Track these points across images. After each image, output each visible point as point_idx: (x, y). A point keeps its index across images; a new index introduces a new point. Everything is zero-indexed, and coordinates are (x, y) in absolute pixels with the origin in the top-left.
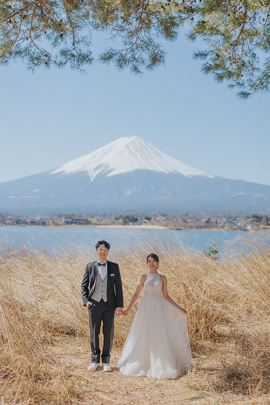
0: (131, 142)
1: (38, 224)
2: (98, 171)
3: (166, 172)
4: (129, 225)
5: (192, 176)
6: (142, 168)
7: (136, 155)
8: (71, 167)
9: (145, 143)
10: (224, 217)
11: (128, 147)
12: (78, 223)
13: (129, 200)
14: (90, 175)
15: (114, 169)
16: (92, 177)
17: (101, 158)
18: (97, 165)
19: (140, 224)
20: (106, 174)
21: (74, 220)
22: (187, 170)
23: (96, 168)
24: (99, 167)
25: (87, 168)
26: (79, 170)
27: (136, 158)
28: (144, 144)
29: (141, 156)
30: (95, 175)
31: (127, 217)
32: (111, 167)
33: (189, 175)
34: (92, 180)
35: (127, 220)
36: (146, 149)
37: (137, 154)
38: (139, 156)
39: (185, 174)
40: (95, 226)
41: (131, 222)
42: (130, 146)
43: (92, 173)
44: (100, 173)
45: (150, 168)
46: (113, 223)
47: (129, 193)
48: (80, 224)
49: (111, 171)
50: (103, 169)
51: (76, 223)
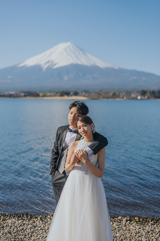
0: (68, 46)
3: (89, 65)
4: (64, 97)
5: (105, 68)
7: (71, 55)
10: (124, 92)
14: (43, 67)
15: (57, 63)
17: (50, 56)
18: (47, 61)
20: (53, 67)
25: (40, 63)
26: (36, 64)
29: (74, 55)
30: (46, 67)
34: (44, 70)
35: (63, 94)
39: (101, 66)
42: (67, 49)
44: (49, 66)
45: (80, 63)
47: (66, 78)
48: (33, 96)
50: (50, 63)
51: (30, 96)
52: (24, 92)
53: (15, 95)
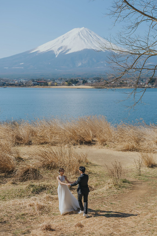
0: (81, 31)
1: (16, 86)
2: (60, 51)
4: (72, 86)
6: (88, 48)
8: (43, 48)
9: (90, 32)
11: (79, 34)
12: (40, 85)
14: (56, 53)
15: (71, 49)
16: (57, 55)
17: (62, 42)
18: (60, 47)
19: (79, 85)
20: (66, 52)
21: (39, 83)
23: (59, 49)
24: (61, 48)
25: (53, 49)
26: (49, 50)
27: (84, 42)
30: (58, 53)
31: (72, 81)
32: (68, 48)
34: (57, 56)
36: (91, 35)
37: (85, 39)
38: (86, 41)
40: (50, 87)
41: (74, 83)
42: (80, 34)
43: (57, 52)
44: (62, 52)
45: (93, 48)
46: (63, 85)
47: (80, 64)
48: (41, 85)
49: (68, 50)
50: (63, 49)
51: (38, 85)
52: (33, 81)
53: (24, 84)
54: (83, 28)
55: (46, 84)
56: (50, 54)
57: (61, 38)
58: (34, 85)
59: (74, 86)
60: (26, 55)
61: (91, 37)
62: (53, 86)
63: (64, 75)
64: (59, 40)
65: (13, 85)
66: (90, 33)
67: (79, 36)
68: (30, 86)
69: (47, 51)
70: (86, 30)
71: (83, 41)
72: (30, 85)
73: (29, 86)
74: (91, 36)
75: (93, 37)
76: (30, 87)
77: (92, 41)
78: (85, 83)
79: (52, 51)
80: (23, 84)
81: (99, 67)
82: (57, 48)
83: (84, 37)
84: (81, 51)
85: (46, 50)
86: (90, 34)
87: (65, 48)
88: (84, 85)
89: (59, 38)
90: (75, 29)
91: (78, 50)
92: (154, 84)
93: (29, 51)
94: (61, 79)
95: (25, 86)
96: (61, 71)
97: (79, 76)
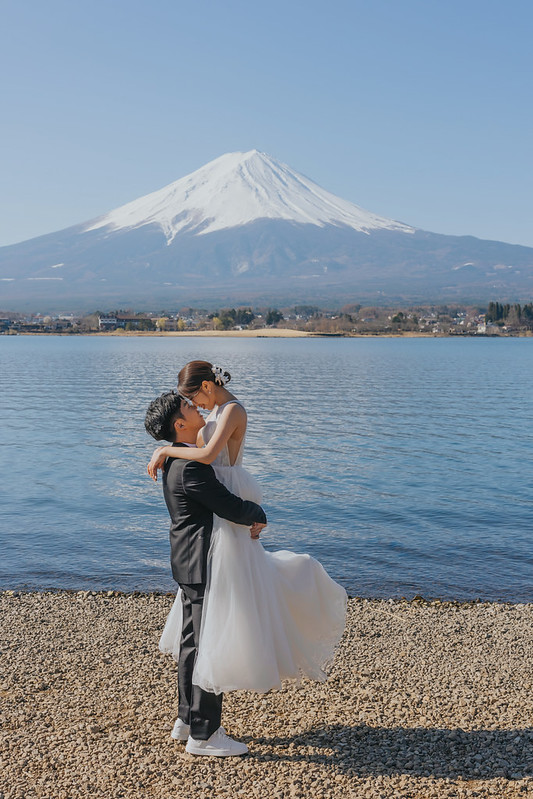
0: (246, 162)
1: (47, 331)
2: (180, 225)
3: (318, 224)
4: (235, 329)
5: (370, 230)
6: (270, 216)
7: (257, 190)
8: (125, 216)
9: (275, 164)
10: (433, 310)
11: (240, 173)
12: (127, 327)
13: (243, 282)
14: (166, 232)
15: (214, 219)
16: (170, 237)
17: (187, 196)
18: (179, 211)
19: (257, 328)
20: (198, 230)
21: (123, 320)
22: (360, 220)
23: (177, 219)
24: (184, 214)
25: (158, 219)
26: (143, 221)
27: (258, 195)
28: (272, 166)
29: (267, 191)
30: (175, 232)
31: (232, 313)
32: (206, 216)
33: (364, 228)
34: (169, 242)
35: (230, 319)
36: (277, 176)
37: (259, 187)
38: (262, 192)
39: (357, 227)
40: (164, 333)
41: (239, 323)
42: (245, 170)
43: (169, 228)
44: (186, 227)
45: (286, 216)
46: (203, 327)
47: (244, 267)
48: (132, 328)
49: (207, 223)
50: (190, 219)
51: (124, 327)
52: (103, 316)
53: (75, 325)
54: (254, 151)
55: (150, 326)
56: (147, 236)
57: (182, 183)
58: (108, 328)
59: (240, 331)
60: (71, 237)
61: (277, 181)
62: (172, 330)
63: (196, 301)
64: (175, 191)
65: (38, 327)
66: (275, 169)
67: (239, 179)
68: (95, 331)
69: (137, 225)
70: (261, 158)
71: (254, 194)
72: (94, 329)
73: (91, 331)
74: (281, 179)
75: (284, 179)
76: (93, 334)
77: (281, 192)
78: (277, 321)
79: (156, 226)
80: (69, 325)
81: (305, 277)
82: (171, 214)
83: (256, 180)
84: (248, 224)
85: (134, 223)
86: (274, 173)
87: (197, 217)
88: (275, 327)
89: (176, 184)
90: (226, 156)
91: (238, 223)
92: (503, 325)
93: (81, 227)
94: (191, 310)
95: (78, 332)
96: (183, 287)
97: (243, 304)
